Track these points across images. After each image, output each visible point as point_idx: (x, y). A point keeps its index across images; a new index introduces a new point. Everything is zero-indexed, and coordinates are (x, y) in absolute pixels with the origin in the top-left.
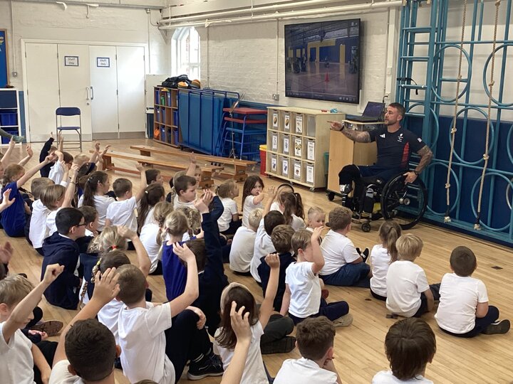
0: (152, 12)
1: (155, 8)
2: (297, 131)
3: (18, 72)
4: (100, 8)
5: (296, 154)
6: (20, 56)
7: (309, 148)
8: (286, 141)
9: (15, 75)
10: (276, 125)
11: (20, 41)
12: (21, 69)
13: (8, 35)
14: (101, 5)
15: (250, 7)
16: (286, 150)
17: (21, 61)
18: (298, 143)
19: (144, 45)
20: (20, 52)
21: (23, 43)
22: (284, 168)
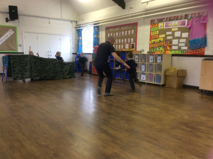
0: (73, 23)
3: (22, 45)
6: (23, 38)
11: (22, 32)
13: (18, 29)
15: (129, 15)
19: (70, 35)
21: (24, 32)
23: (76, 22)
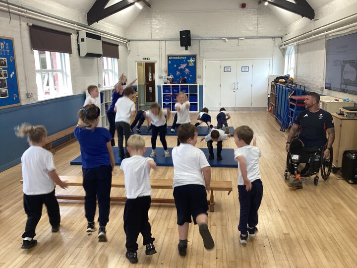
0: (276, 39)
1: (278, 37)
3: (201, 76)
4: (246, 40)
6: (203, 67)
9: (200, 77)
12: (203, 74)
13: (198, 57)
14: (246, 38)
15: (312, 30)
17: (203, 70)
19: (270, 58)
20: (203, 65)
21: (204, 61)
23: (281, 38)
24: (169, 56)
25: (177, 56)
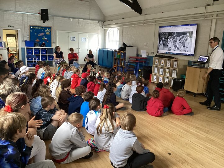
1: (101, 21)
2: (167, 66)
3: (55, 42)
5: (166, 75)
6: (56, 36)
7: (173, 73)
8: (161, 70)
10: (157, 64)
13: (52, 29)
16: (161, 73)
17: (56, 38)
18: (168, 71)
19: (97, 34)
21: (57, 32)
22: (160, 80)
23: (103, 22)
24: (30, 26)
25: (37, 27)
